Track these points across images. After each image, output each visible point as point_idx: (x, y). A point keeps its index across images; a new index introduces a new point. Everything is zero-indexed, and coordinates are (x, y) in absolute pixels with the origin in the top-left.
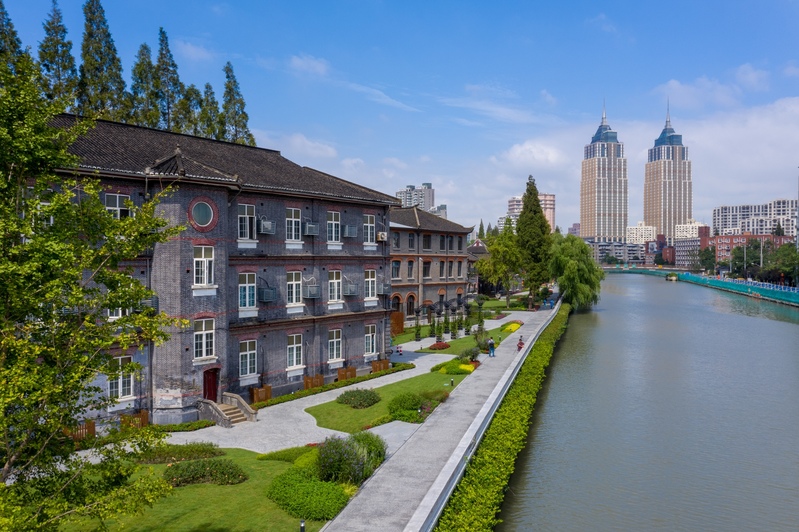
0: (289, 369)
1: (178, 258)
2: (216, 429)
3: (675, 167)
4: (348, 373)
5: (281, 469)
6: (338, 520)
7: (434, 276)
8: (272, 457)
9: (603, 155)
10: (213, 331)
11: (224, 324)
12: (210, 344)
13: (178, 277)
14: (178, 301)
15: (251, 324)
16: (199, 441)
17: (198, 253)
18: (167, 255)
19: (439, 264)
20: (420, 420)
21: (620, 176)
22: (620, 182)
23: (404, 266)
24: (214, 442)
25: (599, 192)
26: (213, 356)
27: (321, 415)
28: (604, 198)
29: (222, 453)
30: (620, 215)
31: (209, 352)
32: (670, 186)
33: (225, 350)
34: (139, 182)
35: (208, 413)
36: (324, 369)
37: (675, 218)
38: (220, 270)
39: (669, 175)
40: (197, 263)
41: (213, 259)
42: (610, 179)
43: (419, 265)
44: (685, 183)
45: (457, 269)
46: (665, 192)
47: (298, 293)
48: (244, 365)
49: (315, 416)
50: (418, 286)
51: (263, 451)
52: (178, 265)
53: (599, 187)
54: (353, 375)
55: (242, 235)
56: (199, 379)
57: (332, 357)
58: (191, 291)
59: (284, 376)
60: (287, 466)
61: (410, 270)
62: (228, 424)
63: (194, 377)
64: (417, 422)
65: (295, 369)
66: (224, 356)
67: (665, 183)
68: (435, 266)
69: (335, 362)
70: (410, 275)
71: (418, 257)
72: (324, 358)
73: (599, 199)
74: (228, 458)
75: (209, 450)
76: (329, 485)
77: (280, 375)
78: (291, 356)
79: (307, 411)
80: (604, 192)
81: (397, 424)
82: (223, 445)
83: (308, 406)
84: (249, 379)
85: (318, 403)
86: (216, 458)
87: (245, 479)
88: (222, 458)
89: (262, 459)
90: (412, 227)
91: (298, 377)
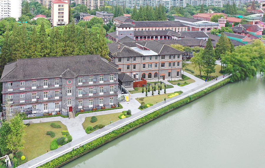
0: (89, 106)
2: (68, 119)
4: (104, 107)
7: (166, 67)
10: (71, 101)
13: (65, 92)
14: (65, 96)
15: (80, 98)
18: (64, 88)
23: (153, 65)
31: (70, 104)
36: (98, 106)
40: (68, 90)
41: (71, 89)
47: (92, 92)
48: (79, 104)
50: (159, 70)
55: (79, 82)
56: (68, 108)
57: (100, 104)
58: (67, 94)
61: (156, 66)
71: (159, 62)
78: (90, 103)
83: (87, 116)
84: (80, 107)
90: (157, 54)
91: (91, 107)
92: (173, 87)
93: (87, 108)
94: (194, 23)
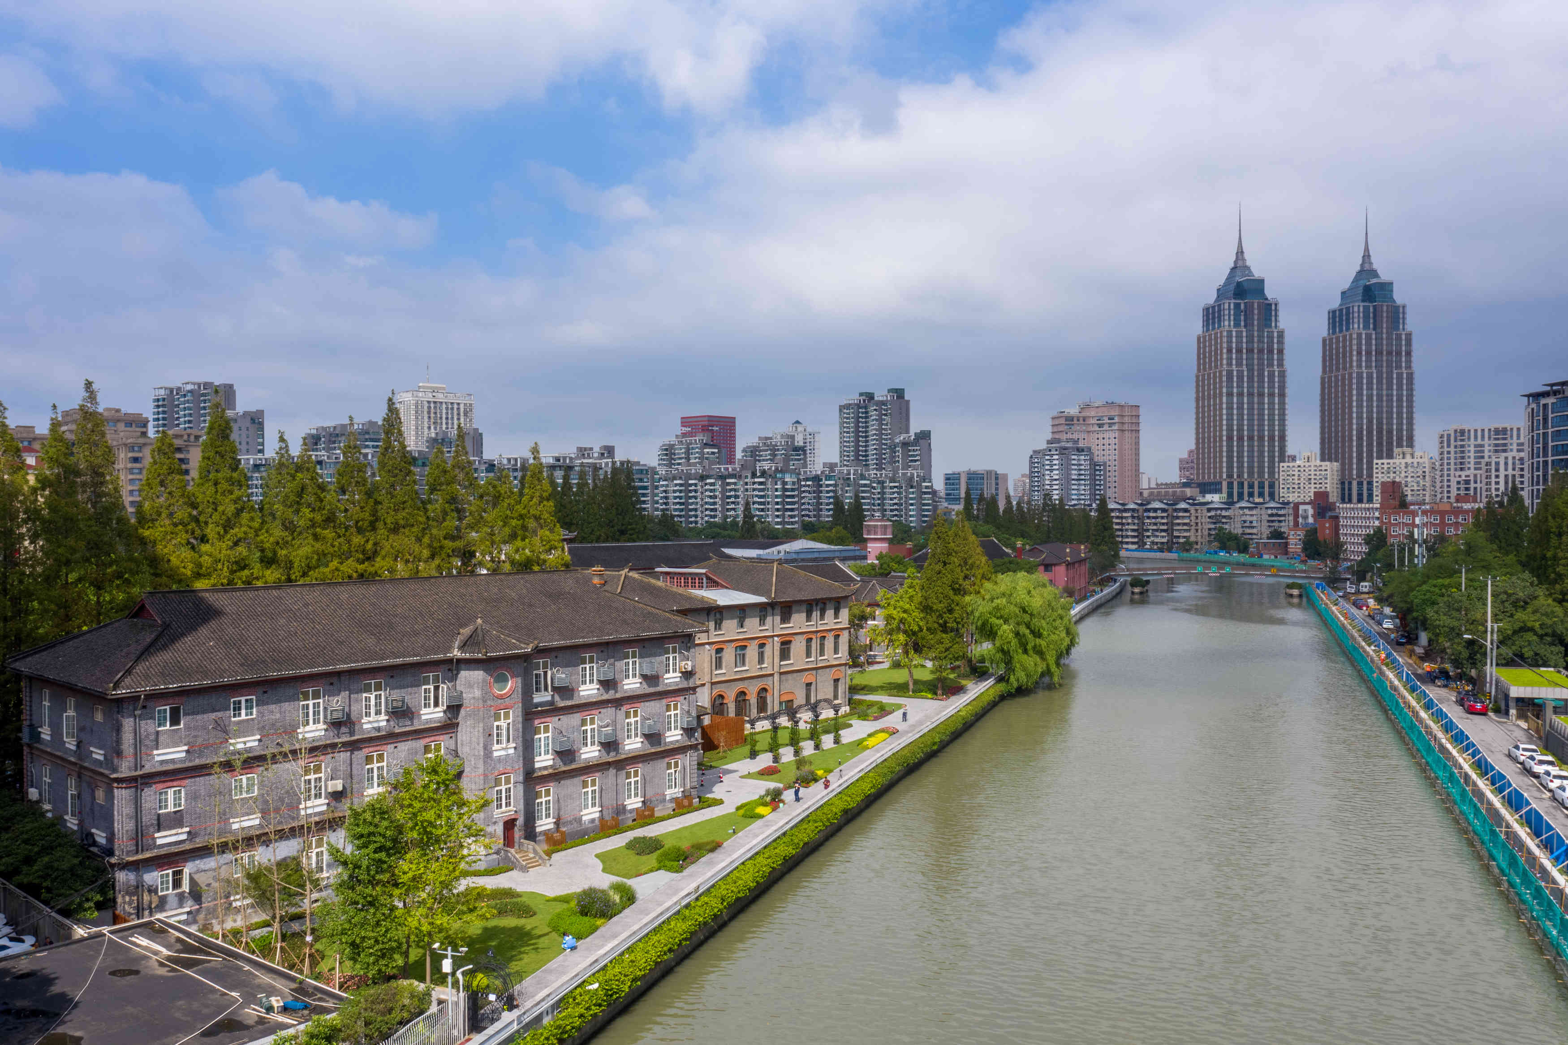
0: (584, 812)
1: (481, 725)
2: (514, 874)
3: (1379, 344)
4: (646, 816)
5: (560, 907)
6: (588, 939)
7: (798, 658)
8: (556, 899)
9: (1237, 325)
10: (511, 786)
11: (521, 778)
12: (508, 797)
13: (482, 740)
14: (481, 762)
15: (545, 773)
16: (502, 886)
17: (497, 718)
18: (472, 722)
19: (804, 643)
20: (680, 870)
21: (1271, 365)
22: (1271, 375)
23: (752, 652)
24: (513, 886)
25: (1230, 395)
26: (511, 808)
27: (608, 861)
28: (1240, 408)
29: (519, 895)
30: (1272, 438)
31: (508, 804)
32: (1369, 383)
33: (522, 801)
34: (450, 661)
35: (507, 859)
36: (621, 810)
37: (1380, 444)
38: (517, 730)
39: (1368, 361)
40: (498, 727)
41: (510, 721)
42: (1251, 370)
43: (773, 649)
44: (1400, 376)
45: (832, 645)
46: (1360, 394)
47: (593, 737)
48: (540, 811)
49: (603, 862)
50: (772, 675)
51: (551, 894)
52: (481, 730)
53: (1230, 386)
54: (652, 815)
55: (538, 690)
56: (499, 829)
57: (629, 797)
58: (491, 752)
59: (579, 820)
60: (565, 906)
61: (761, 656)
62: (524, 869)
63: (496, 827)
64: (677, 872)
65: (590, 814)
66: (521, 807)
67: (1360, 376)
68: (798, 647)
69: (634, 803)
70: (761, 660)
71: (773, 636)
72: (620, 796)
73: (1230, 408)
74: (523, 899)
75: (508, 893)
76: (586, 919)
77: (575, 819)
78: (586, 799)
79: (597, 856)
80: (1240, 395)
81: (662, 872)
82: (519, 889)
83: (599, 851)
84: (544, 824)
85: (609, 848)
86: (514, 900)
87: (535, 914)
88: (519, 899)
89: (549, 900)
90: (763, 600)
91: (593, 821)
92: (850, 726)
93: (575, 827)
94: (767, 551)
